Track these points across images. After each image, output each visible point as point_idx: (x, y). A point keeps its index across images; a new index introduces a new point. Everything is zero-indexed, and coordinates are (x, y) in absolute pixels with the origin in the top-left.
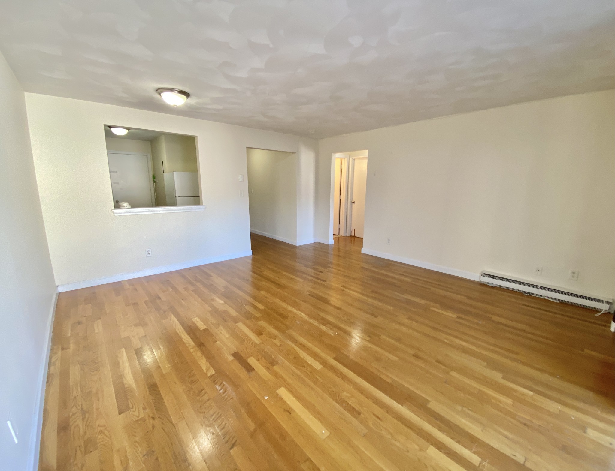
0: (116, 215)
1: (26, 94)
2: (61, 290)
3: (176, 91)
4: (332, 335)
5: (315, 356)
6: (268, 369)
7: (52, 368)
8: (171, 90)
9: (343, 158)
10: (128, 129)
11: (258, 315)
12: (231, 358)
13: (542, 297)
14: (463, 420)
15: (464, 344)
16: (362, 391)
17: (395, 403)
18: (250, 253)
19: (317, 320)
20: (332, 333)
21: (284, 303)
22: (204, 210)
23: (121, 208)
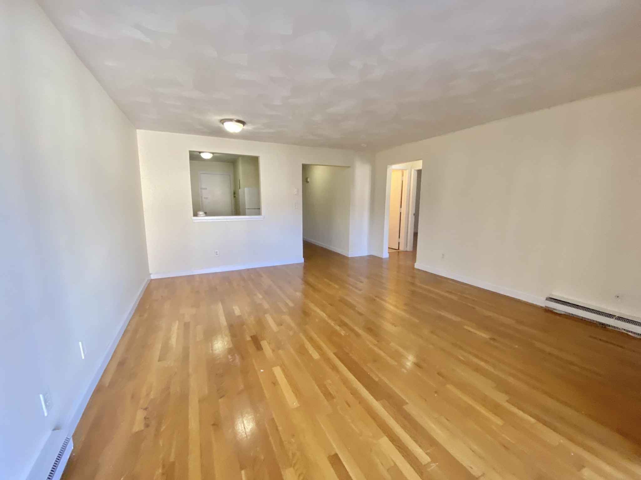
0: (194, 221)
1: (138, 131)
2: (153, 277)
3: (234, 121)
4: (343, 334)
5: (318, 348)
6: (273, 351)
7: (129, 327)
8: (230, 120)
9: (405, 170)
10: (213, 153)
11: (285, 310)
12: (249, 338)
13: (619, 330)
14: (433, 426)
15: (482, 364)
16: (345, 381)
17: (372, 397)
18: (302, 260)
19: (334, 320)
20: (343, 333)
21: (313, 304)
22: (262, 219)
23: (198, 216)
